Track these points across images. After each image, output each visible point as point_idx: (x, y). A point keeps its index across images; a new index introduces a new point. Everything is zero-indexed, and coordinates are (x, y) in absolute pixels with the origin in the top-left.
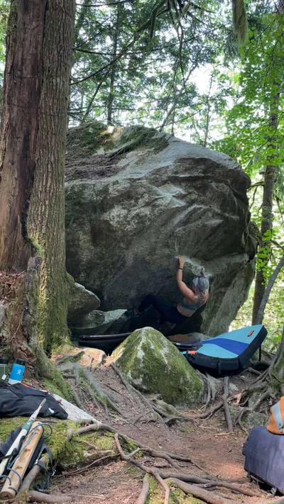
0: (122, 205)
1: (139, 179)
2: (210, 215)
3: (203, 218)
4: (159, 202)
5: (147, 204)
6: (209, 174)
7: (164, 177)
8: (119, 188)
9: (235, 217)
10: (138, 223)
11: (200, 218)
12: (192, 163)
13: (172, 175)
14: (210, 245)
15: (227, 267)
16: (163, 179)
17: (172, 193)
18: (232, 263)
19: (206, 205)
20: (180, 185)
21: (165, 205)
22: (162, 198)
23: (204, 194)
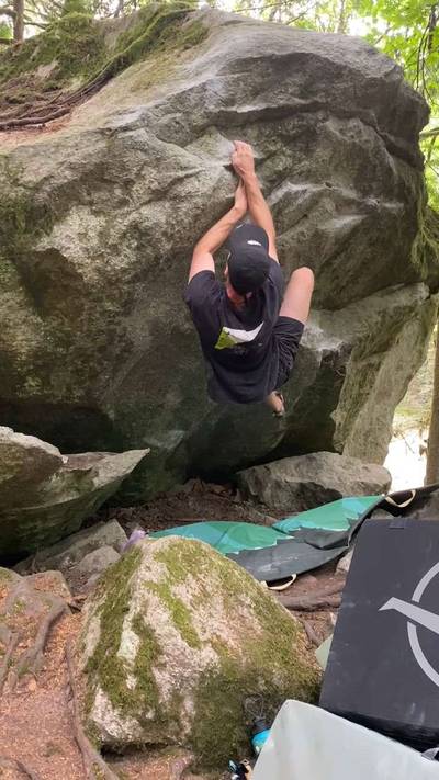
0: (91, 203)
1: (126, 129)
2: (330, 206)
3: (314, 214)
4: (188, 187)
5: (159, 195)
6: (320, 99)
7: (198, 118)
8: (73, 159)
9: (393, 206)
10: (138, 248)
11: (306, 216)
12: (270, 71)
13: (218, 110)
14: (337, 278)
15: (379, 319)
16: (195, 124)
17: (221, 160)
18: (391, 309)
19: (316, 183)
20: (245, 135)
21: (205, 195)
22: (197, 175)
23: (309, 153)
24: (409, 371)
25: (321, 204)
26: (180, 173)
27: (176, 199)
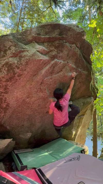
2: (68, 69)
3: (64, 70)
5: (15, 55)
6: (64, 36)
7: (30, 38)
9: (85, 72)
11: (62, 70)
12: (50, 28)
13: (35, 36)
15: (83, 104)
16: (29, 39)
17: (36, 49)
18: (86, 102)
19: (64, 61)
20: (44, 45)
21: (30, 56)
22: (28, 51)
23: (62, 51)
25: (66, 67)
26: (22, 50)
27: (21, 57)
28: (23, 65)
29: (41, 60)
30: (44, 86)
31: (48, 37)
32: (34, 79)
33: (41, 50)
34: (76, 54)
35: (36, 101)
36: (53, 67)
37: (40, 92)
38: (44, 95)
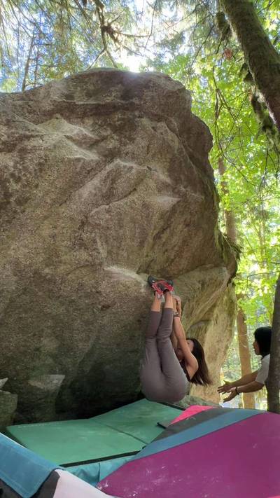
2: (152, 184)
3: (141, 188)
4: (33, 143)
5: (7, 148)
6: (135, 101)
9: (199, 197)
11: (135, 189)
12: (99, 82)
13: (60, 100)
14: (167, 250)
15: (200, 286)
16: (44, 109)
17: (63, 132)
18: (207, 280)
19: (140, 164)
20: (83, 123)
21: (46, 149)
22: (41, 137)
23: (132, 140)
24: (225, 343)
25: (145, 181)
26: (27, 133)
27: (24, 151)
28: (30, 173)
29: (78, 160)
30: (91, 233)
31: (94, 104)
32: (63, 213)
33: (78, 135)
34: (169, 146)
35: (70, 276)
36: (112, 180)
37: (80, 248)
38: (91, 256)
